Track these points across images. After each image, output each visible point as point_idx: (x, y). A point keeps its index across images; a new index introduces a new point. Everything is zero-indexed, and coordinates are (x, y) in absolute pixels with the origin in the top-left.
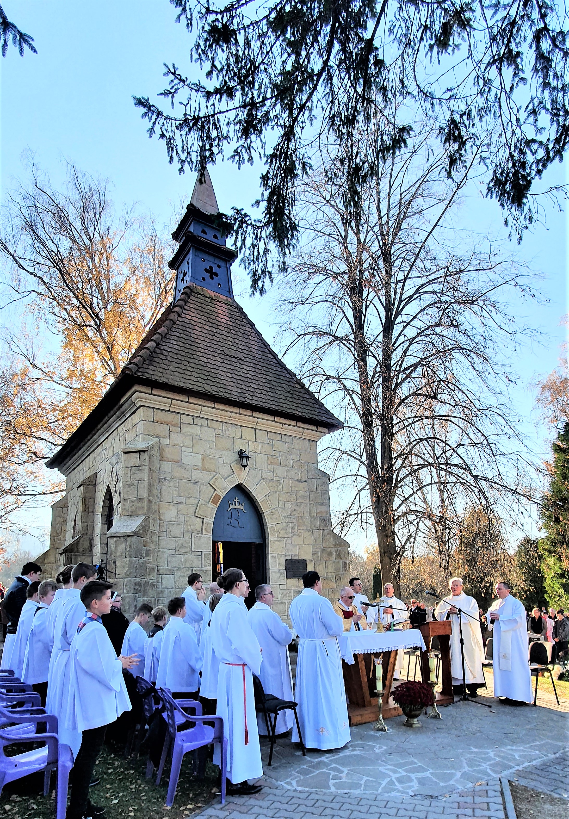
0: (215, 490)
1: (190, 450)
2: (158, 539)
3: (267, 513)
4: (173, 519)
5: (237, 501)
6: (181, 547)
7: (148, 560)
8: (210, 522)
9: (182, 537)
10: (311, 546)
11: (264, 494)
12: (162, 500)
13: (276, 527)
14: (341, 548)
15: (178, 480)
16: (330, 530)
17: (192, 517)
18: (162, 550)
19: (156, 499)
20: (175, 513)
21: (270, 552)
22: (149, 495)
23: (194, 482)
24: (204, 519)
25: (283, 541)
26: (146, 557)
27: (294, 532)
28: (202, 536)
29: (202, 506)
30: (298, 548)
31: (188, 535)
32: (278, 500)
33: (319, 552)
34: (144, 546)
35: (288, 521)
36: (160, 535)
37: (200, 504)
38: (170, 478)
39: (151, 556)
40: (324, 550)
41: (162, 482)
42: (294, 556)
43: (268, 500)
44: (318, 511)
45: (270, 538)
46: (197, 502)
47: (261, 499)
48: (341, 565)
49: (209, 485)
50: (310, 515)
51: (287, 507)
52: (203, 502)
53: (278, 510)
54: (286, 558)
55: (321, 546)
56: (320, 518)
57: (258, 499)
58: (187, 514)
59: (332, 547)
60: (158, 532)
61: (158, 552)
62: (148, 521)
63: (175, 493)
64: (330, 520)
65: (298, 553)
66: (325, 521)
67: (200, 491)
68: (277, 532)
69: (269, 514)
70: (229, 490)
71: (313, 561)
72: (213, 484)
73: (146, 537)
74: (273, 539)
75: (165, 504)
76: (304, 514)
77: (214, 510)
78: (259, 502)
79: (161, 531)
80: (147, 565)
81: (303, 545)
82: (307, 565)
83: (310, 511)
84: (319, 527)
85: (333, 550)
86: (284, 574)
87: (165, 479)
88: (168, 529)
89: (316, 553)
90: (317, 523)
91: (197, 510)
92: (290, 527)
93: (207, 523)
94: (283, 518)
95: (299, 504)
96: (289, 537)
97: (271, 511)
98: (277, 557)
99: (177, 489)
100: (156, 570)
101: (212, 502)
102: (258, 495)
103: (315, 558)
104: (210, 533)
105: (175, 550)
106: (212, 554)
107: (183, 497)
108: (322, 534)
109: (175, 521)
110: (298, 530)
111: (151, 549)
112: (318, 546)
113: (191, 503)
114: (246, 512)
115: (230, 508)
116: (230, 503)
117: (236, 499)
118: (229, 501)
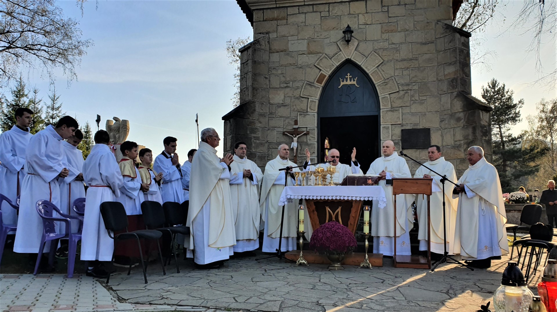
0: (321, 70)
1: (296, 38)
4: (281, 102)
5: (349, 77)
6: (287, 125)
7: (254, 137)
8: (315, 100)
9: (289, 116)
10: (438, 113)
11: (376, 65)
12: (271, 87)
13: (390, 97)
14: (470, 111)
15: (285, 67)
16: (459, 92)
17: (297, 98)
18: (271, 128)
19: (265, 86)
20: (282, 97)
21: (381, 124)
22: (252, 84)
23: (300, 66)
24: (308, 98)
25: (399, 110)
26: (251, 134)
27: (414, 100)
28: (307, 113)
29: (306, 86)
30: (420, 117)
31: (293, 115)
32: (394, 69)
33: (447, 119)
34: (248, 125)
35: (406, 89)
36: (270, 116)
37: (304, 85)
38: (278, 67)
39: (259, 134)
40: (452, 115)
41: (271, 71)
42: (414, 125)
43: (381, 70)
44: (446, 73)
45: (382, 109)
46: (302, 83)
47: (372, 71)
48: (470, 131)
49: (314, 67)
50: (437, 79)
51: (406, 74)
52: (308, 83)
53: (393, 80)
54: (403, 128)
55: (449, 112)
56: (448, 80)
57: (368, 72)
58: (293, 96)
59: (460, 111)
60: (268, 114)
61: (268, 130)
62: (252, 105)
63: (283, 79)
64: (459, 81)
65: (419, 122)
66: (452, 83)
67: (305, 73)
68: (391, 102)
69: (382, 85)
70: (335, 67)
71: (441, 129)
72: (318, 65)
73: (251, 118)
74: (386, 110)
75: (274, 90)
76: (429, 79)
77: (319, 89)
78: (370, 74)
79: (271, 113)
80: (253, 141)
81: (427, 113)
82: (431, 134)
83: (437, 75)
84: (447, 91)
85: (461, 115)
86: (399, 145)
87: (274, 68)
88: (276, 111)
89: (443, 121)
90: (445, 86)
91: (302, 91)
92: (409, 95)
93: (311, 101)
94: (400, 87)
95: (422, 69)
96: (407, 105)
97: (385, 81)
98: (390, 128)
99: (284, 75)
100: (267, 145)
101: (317, 82)
102: (368, 68)
103: (443, 126)
104: (315, 110)
105: (282, 128)
106: (316, 129)
107: (289, 81)
108: (450, 98)
109: (282, 104)
110: (420, 97)
111: (259, 128)
112: (446, 112)
113: (297, 86)
114: (359, 86)
115: (341, 85)
116: (341, 80)
117: (347, 76)
118: (340, 79)
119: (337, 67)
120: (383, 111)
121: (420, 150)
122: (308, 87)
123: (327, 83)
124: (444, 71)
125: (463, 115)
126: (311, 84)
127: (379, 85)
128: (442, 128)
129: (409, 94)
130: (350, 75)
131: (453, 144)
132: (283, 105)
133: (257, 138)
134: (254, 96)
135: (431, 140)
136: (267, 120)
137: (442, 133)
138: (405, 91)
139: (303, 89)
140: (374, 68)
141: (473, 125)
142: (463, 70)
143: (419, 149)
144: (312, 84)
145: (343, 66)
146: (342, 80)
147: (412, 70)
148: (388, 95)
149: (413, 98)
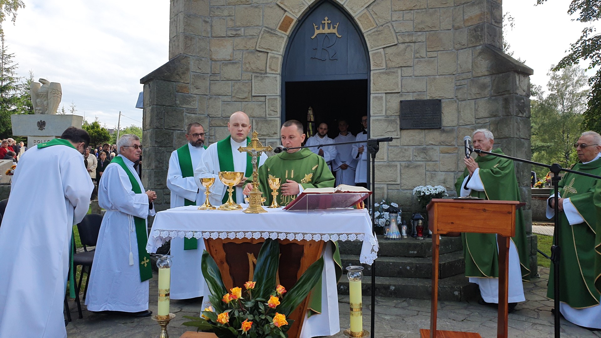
0: (285, 11)
2: (210, 84)
3: (369, 32)
4: (228, 58)
5: (326, 22)
6: (237, 92)
7: (187, 109)
8: (276, 56)
9: (240, 78)
10: (453, 76)
11: (365, 4)
12: (214, 35)
13: (385, 53)
14: (501, 75)
15: (234, 7)
16: (486, 46)
17: (252, 52)
18: (215, 96)
19: (204, 34)
20: (230, 50)
21: (371, 92)
22: (184, 29)
23: (256, 5)
24: (268, 53)
25: (397, 73)
26: (182, 105)
27: (420, 57)
28: (266, 75)
29: (264, 35)
30: (427, 82)
31: (247, 76)
32: (392, 11)
33: (466, 85)
34: (178, 92)
35: (408, 41)
36: (212, 78)
37: (262, 32)
38: (224, 5)
39: (195, 105)
40: (474, 80)
41: (213, 11)
42: (418, 95)
43: (372, 13)
44: (466, 17)
45: (373, 70)
46: (259, 31)
47: (359, 13)
48: (499, 105)
49: (277, 7)
50: (453, 26)
51: (408, 19)
52: (267, 30)
53: (389, 27)
54: (402, 99)
55: (470, 75)
56: (469, 28)
57: (353, 15)
58: (246, 49)
59: (487, 74)
60: (209, 75)
61: (209, 99)
62: (183, 61)
63: (230, 23)
64: (486, 29)
65: (425, 90)
66: (476, 31)
67: (263, 15)
68: (386, 61)
69: (372, 34)
70: (306, 8)
71: (457, 101)
72: (282, 3)
73: (182, 81)
74: (378, 71)
75: (218, 40)
76: (441, 26)
77: (283, 40)
78: (356, 18)
79: (214, 74)
80: (186, 115)
81: (438, 77)
82: (442, 109)
83: (453, 21)
84: (467, 45)
85: (488, 80)
86: (397, 122)
87: (218, 8)
88: (222, 71)
89: (460, 88)
90: (464, 37)
91: (258, 42)
92: (411, 50)
93: (272, 57)
94: (399, 37)
95: (431, 10)
96: (408, 64)
97: (379, 29)
98: (384, 98)
99: (233, 18)
100: (207, 120)
101: (279, 29)
102: (354, 8)
103: (459, 97)
104: (277, 71)
105: (230, 97)
106: (279, 99)
107: (240, 27)
108: (471, 55)
109: (230, 60)
110: (428, 53)
111: (195, 96)
112: (464, 76)
113: (251, 34)
114: (340, 36)
115: (315, 35)
116: (315, 27)
117: (325, 20)
118: (314, 25)
119: (309, 6)
120: (374, 73)
121: (426, 131)
122: (266, 35)
123: (296, 31)
124: (463, 15)
125: (490, 80)
126: (270, 32)
127: (369, 35)
128: (458, 99)
129: (413, 48)
130: (328, 20)
131: (474, 123)
132: (231, 62)
133: (193, 111)
134: (186, 47)
135: (443, 116)
136: (208, 84)
137: (458, 106)
138: (406, 44)
139: (259, 39)
140: (363, 8)
141: (504, 96)
142: (492, 14)
143: (425, 129)
144: (272, 32)
145: (318, 7)
146: (317, 27)
147: (417, 13)
148: (382, 49)
149: (418, 55)
